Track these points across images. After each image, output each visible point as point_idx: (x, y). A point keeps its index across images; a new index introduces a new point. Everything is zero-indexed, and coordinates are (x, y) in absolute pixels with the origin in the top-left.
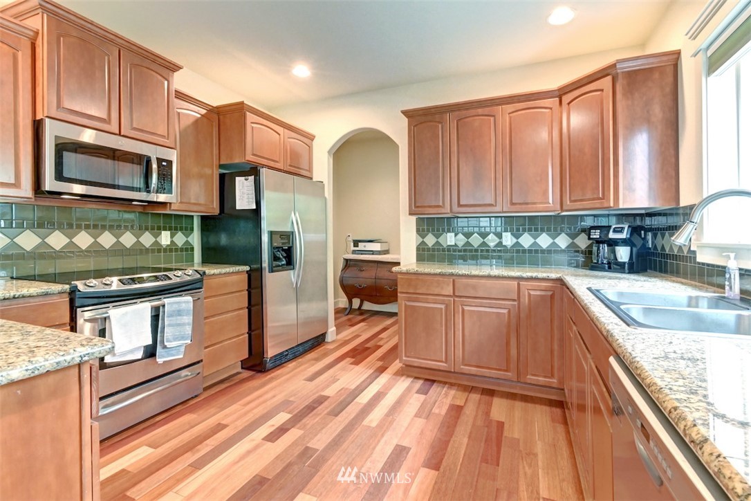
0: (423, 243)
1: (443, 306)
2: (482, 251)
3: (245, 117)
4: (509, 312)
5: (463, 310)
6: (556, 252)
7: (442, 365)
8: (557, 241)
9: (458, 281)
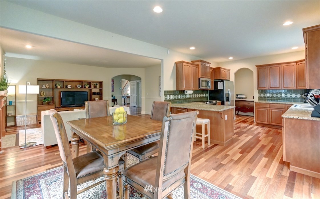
0: (260, 96)
1: (266, 110)
2: (276, 98)
3: (220, 70)
4: (283, 111)
5: (271, 111)
6: (297, 98)
7: (266, 123)
8: (297, 96)
9: (270, 104)
